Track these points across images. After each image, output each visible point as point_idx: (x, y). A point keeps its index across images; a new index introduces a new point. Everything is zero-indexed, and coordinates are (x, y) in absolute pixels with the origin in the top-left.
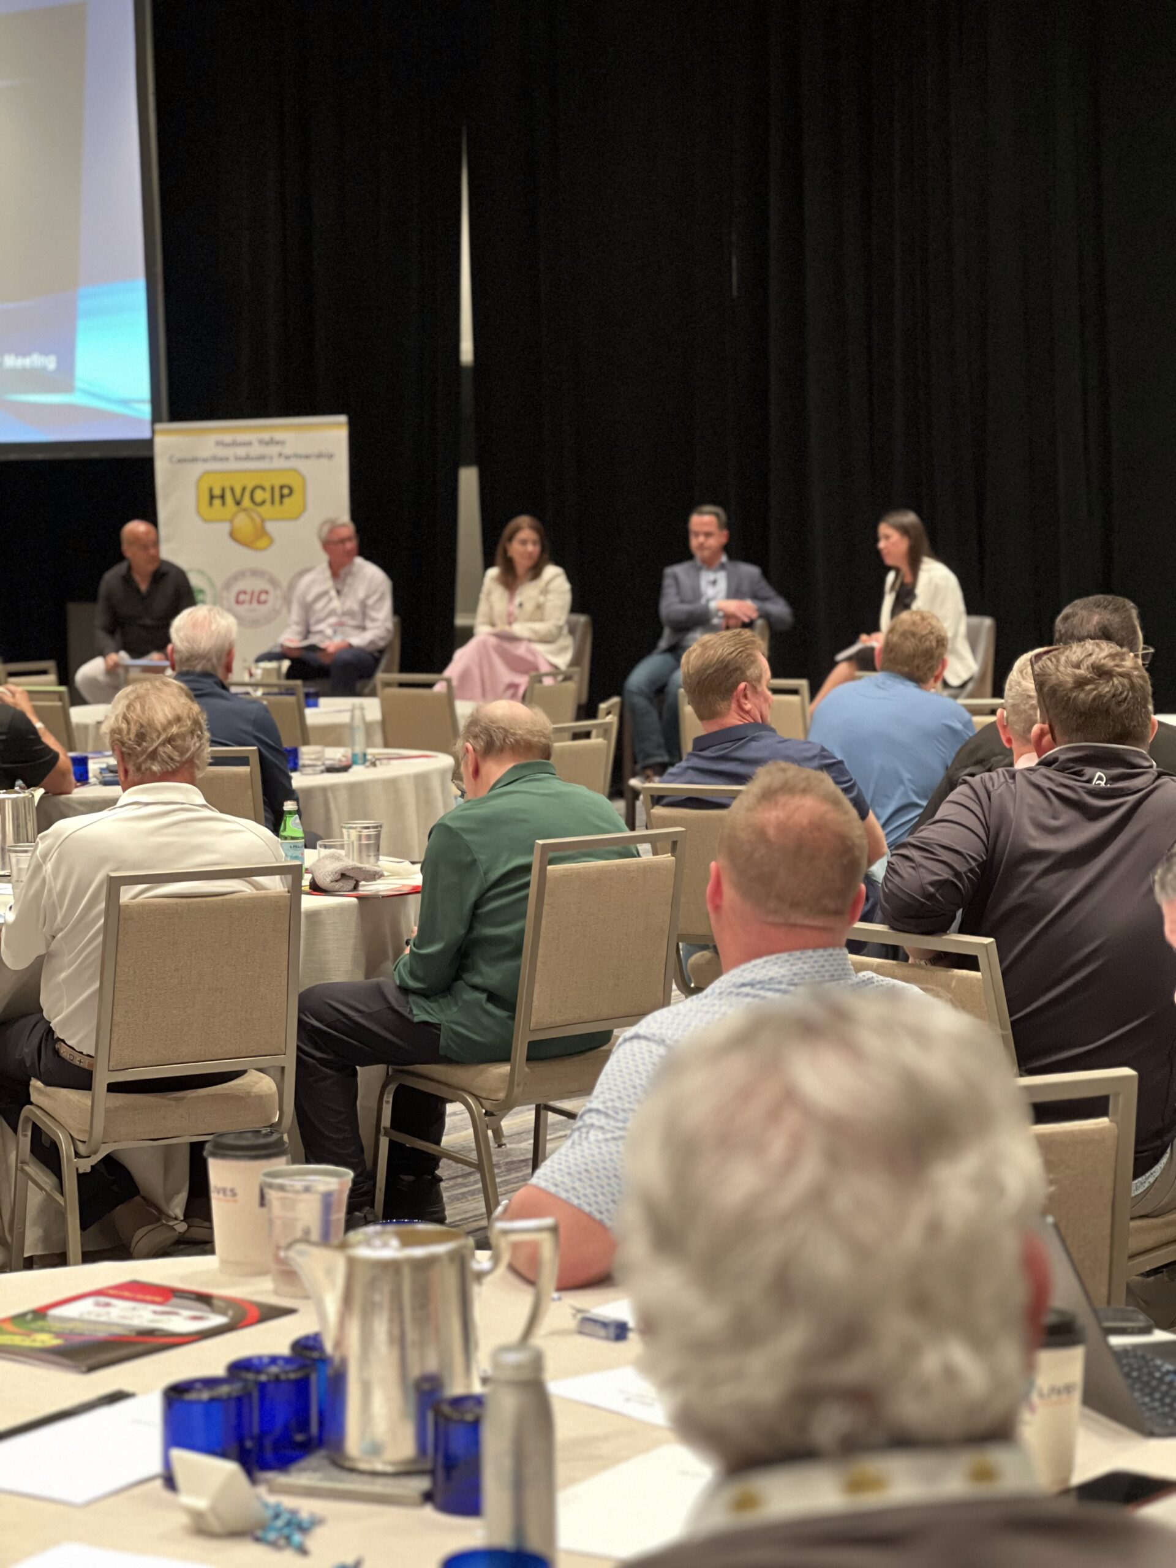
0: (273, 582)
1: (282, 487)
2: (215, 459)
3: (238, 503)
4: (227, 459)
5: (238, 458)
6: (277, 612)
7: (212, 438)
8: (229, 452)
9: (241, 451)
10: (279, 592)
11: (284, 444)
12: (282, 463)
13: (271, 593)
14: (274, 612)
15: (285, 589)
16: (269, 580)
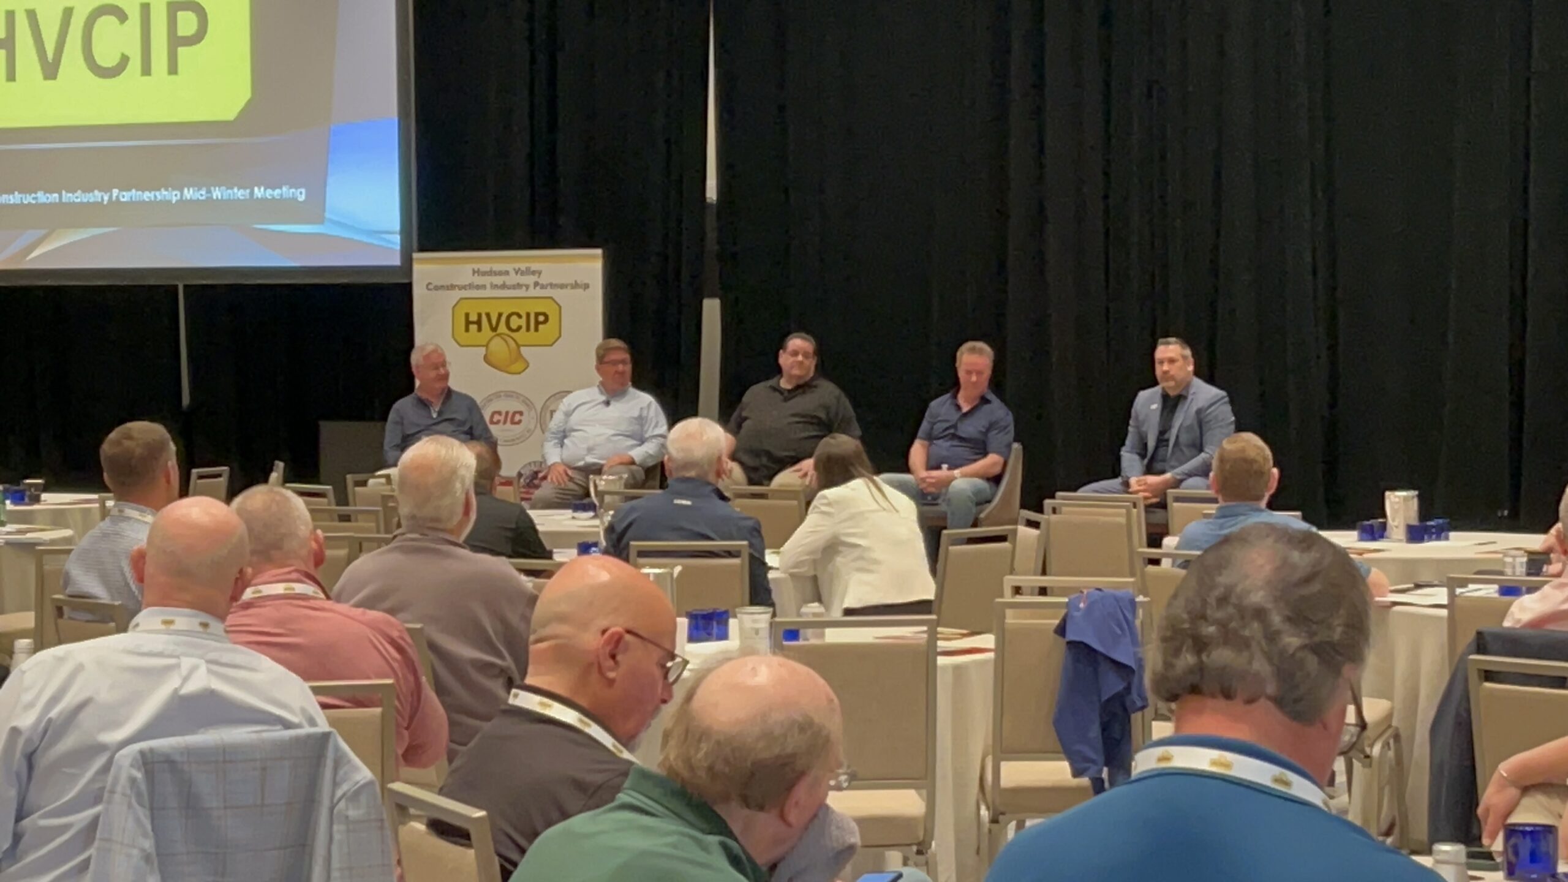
0: (528, 402)
1: (537, 315)
2: (471, 286)
3: (494, 329)
4: (484, 287)
5: (494, 287)
6: (530, 432)
7: (469, 268)
8: (486, 280)
9: (498, 280)
10: (533, 413)
11: (540, 273)
12: (538, 292)
13: (526, 413)
14: (528, 432)
15: (539, 410)
16: (523, 401)
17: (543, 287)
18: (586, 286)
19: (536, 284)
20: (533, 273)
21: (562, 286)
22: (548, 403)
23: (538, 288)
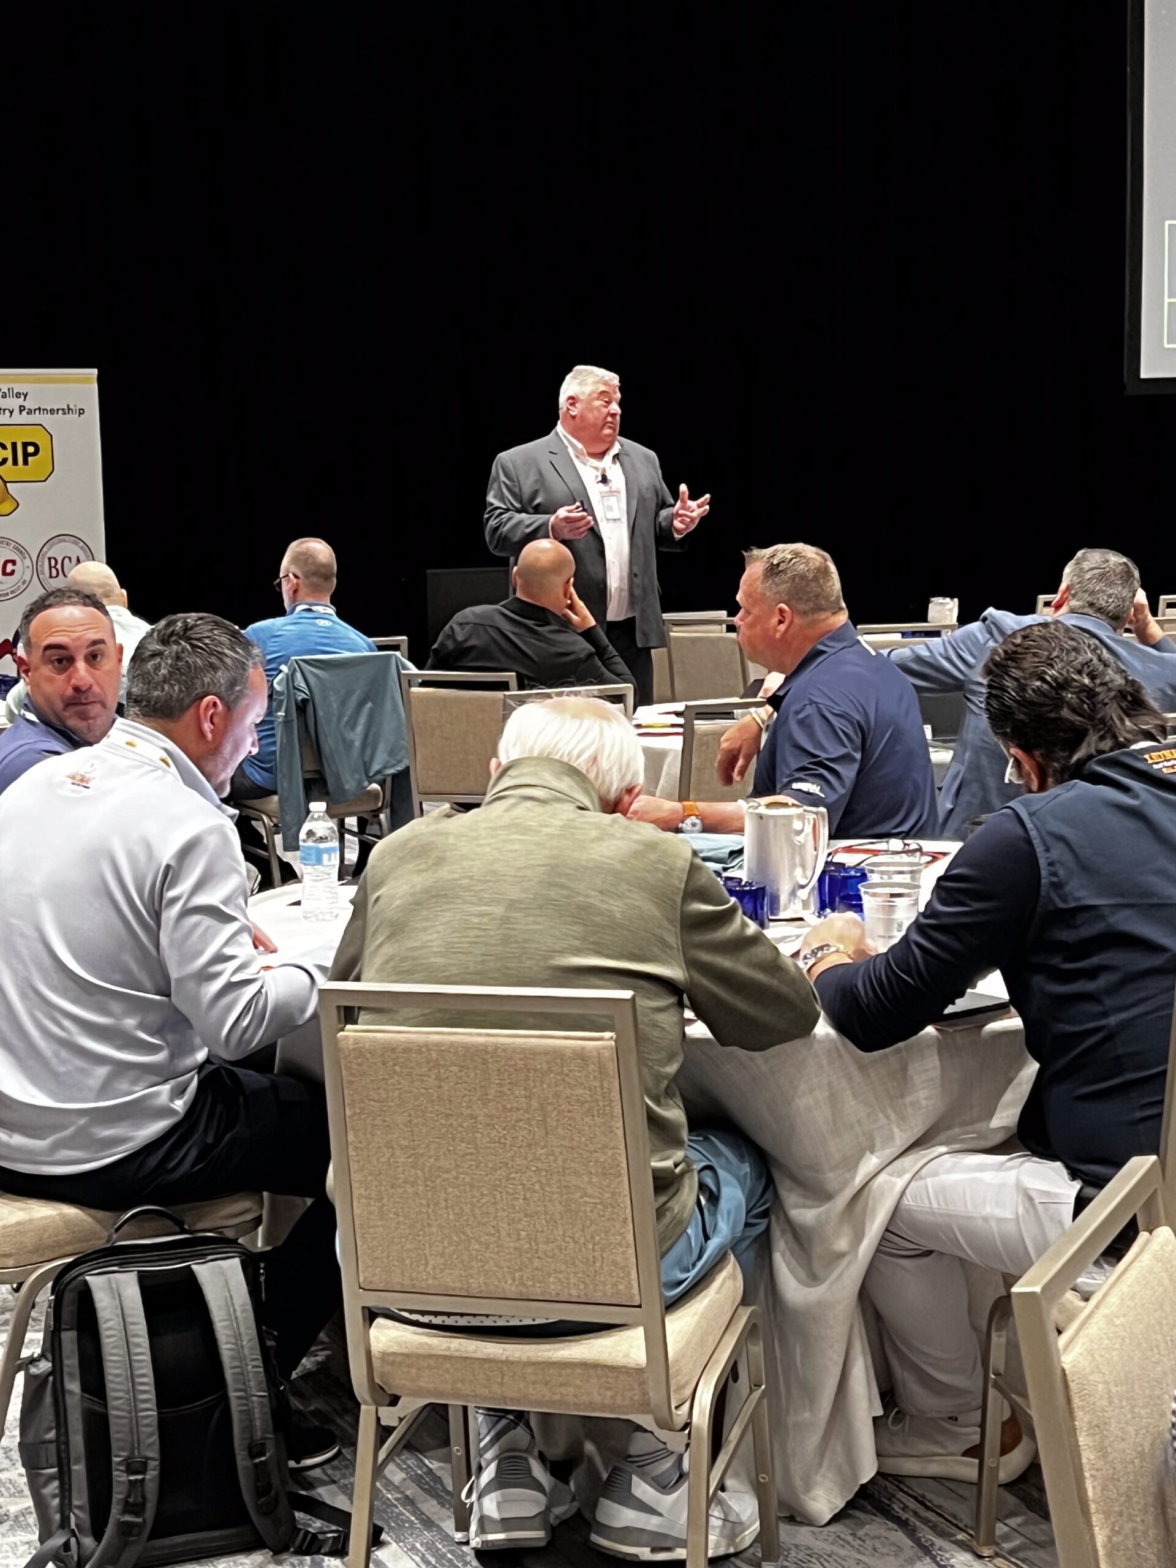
0: (20, 549)
1: (25, 445)
6: (27, 584)
10: (27, 562)
11: (25, 396)
12: (24, 418)
13: (19, 562)
14: (24, 582)
15: (34, 559)
16: (16, 548)
17: (30, 412)
18: (81, 412)
19: (22, 409)
20: (18, 395)
21: (52, 411)
22: (45, 549)
23: (24, 413)
